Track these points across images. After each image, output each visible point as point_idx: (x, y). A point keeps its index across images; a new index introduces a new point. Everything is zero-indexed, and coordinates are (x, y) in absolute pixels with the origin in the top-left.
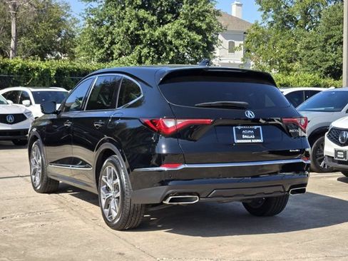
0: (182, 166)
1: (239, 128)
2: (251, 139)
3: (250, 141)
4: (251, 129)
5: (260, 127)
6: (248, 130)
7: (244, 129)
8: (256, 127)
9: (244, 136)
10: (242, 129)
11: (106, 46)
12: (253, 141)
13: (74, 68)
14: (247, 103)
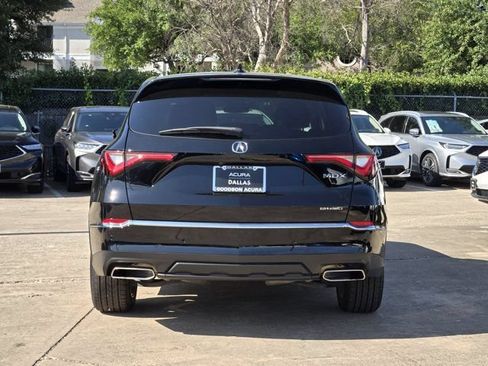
0: (129, 223)
1: (224, 168)
2: (244, 186)
3: (240, 190)
4: (246, 171)
5: (264, 168)
6: (240, 171)
7: (233, 171)
8: (255, 168)
9: (230, 182)
10: (229, 171)
11: (462, 49)
12: (246, 190)
13: (399, 82)
14: (239, 130)
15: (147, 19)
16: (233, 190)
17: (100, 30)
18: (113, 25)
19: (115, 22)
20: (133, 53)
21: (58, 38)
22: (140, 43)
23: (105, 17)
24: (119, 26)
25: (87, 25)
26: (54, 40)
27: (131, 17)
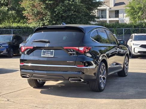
0: (24, 64)
2: (49, 55)
4: (49, 51)
5: (54, 50)
7: (47, 51)
8: (52, 50)
9: (46, 54)
10: (46, 51)
15: (143, 7)
16: (46, 56)
17: (128, 11)
18: (132, 9)
19: (133, 8)
20: (137, 17)
21: (120, 14)
22: (140, 14)
23: (130, 7)
24: (134, 9)
25: (125, 9)
26: (119, 14)
27: (137, 6)
